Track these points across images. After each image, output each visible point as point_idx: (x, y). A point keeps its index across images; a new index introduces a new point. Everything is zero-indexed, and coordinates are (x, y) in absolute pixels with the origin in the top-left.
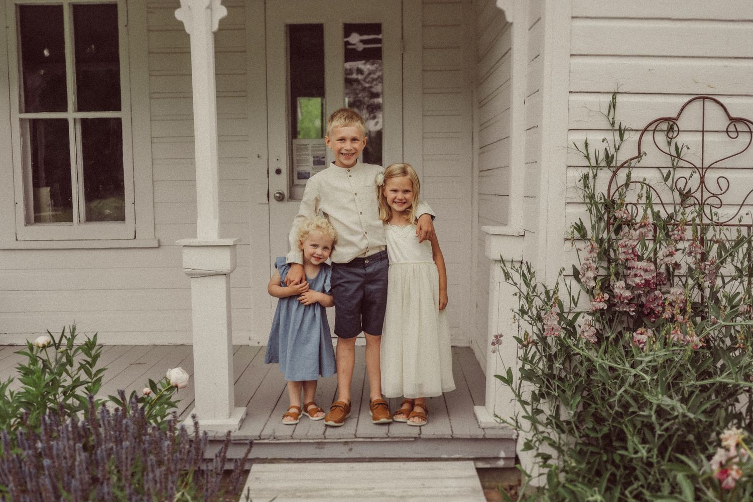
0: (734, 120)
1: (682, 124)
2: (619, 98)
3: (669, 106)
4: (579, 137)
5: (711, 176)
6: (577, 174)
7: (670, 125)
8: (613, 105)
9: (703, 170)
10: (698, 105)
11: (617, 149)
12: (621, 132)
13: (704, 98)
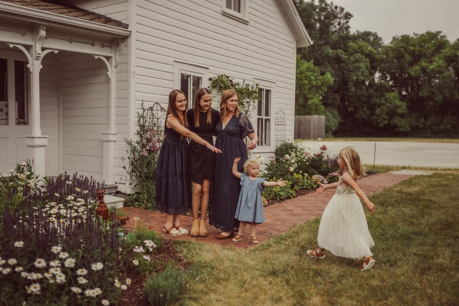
0: (162, 108)
1: (154, 108)
2: (144, 102)
3: (151, 104)
4: (137, 110)
5: (159, 120)
6: (137, 119)
7: (151, 109)
8: (143, 104)
9: (158, 119)
10: (156, 104)
11: (143, 113)
12: (144, 110)
13: (157, 103)
